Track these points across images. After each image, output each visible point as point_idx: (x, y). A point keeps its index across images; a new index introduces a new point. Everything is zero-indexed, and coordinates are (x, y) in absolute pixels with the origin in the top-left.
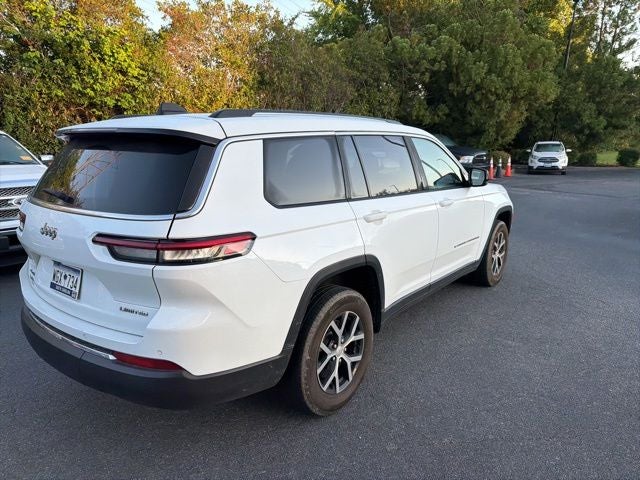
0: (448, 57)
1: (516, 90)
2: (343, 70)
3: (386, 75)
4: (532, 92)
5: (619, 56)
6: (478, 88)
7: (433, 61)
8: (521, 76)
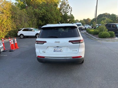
0: (44, 13)
1: (55, 19)
2: (27, 15)
3: (34, 16)
4: (58, 19)
5: (67, 14)
6: (50, 18)
7: (42, 14)
8: (56, 16)
